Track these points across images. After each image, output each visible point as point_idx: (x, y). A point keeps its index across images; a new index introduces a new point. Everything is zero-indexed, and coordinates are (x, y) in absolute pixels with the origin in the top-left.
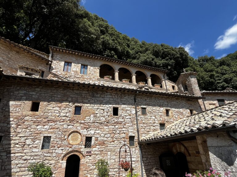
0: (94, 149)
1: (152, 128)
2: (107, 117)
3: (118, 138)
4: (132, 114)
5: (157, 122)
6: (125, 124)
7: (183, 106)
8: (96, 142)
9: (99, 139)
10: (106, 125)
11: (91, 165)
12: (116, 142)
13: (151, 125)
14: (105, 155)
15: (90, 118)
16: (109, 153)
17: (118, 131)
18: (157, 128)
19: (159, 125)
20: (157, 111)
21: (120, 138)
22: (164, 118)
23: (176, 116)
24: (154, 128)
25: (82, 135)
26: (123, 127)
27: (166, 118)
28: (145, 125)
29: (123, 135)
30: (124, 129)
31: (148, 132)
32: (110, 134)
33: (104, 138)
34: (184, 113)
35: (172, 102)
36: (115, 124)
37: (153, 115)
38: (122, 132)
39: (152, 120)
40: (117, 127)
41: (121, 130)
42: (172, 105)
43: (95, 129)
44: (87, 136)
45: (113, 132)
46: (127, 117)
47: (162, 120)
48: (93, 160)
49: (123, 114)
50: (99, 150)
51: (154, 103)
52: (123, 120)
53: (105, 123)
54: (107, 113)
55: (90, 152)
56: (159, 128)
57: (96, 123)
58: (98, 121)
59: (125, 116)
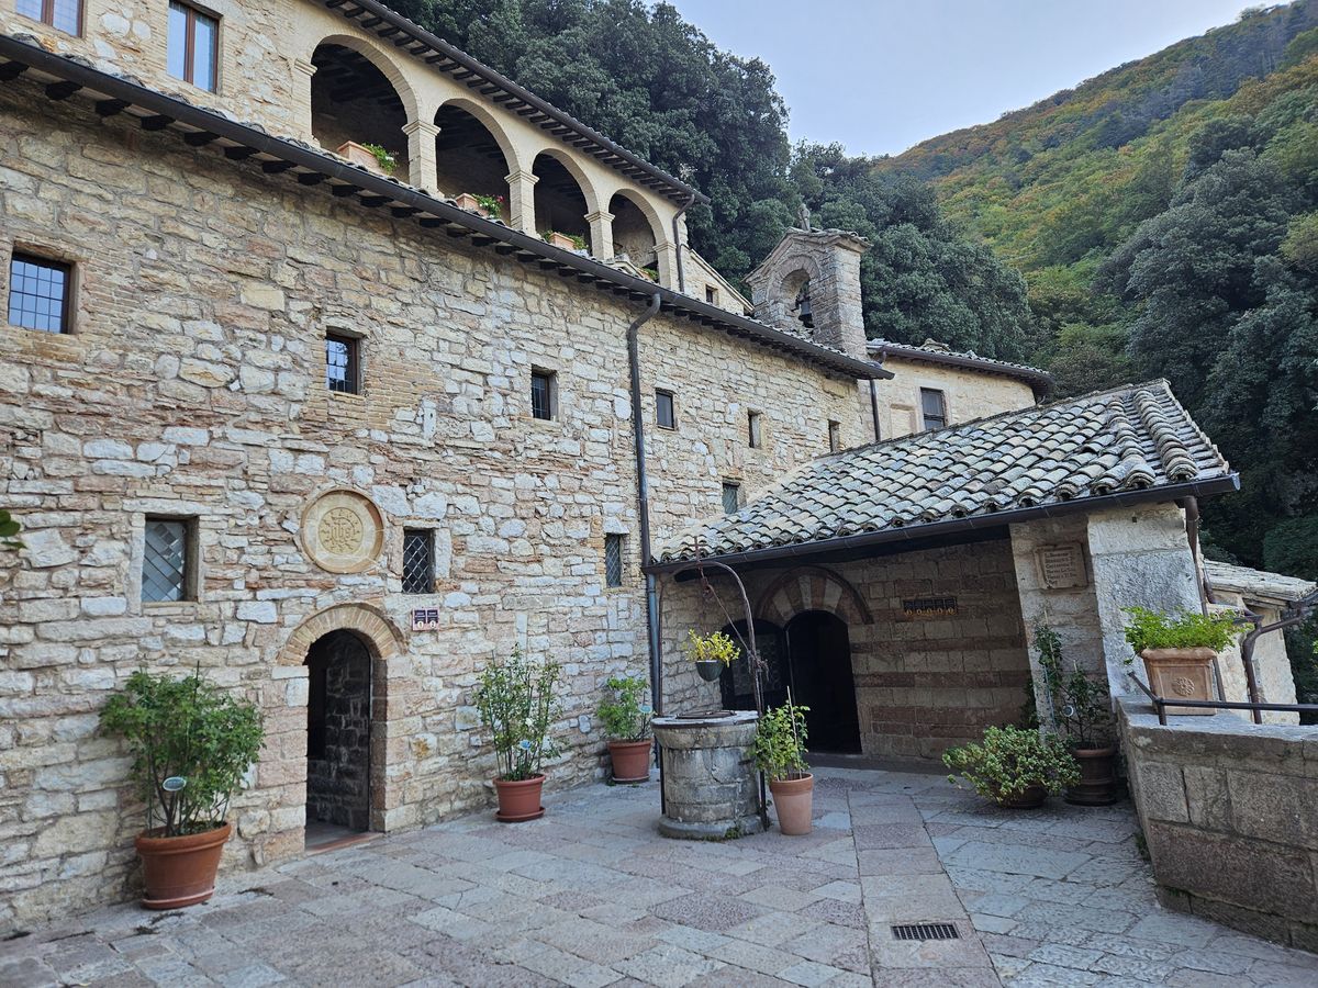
0: (454, 599)
1: (696, 498)
2: (502, 422)
3: (557, 542)
4: (616, 421)
5: (713, 471)
6: (586, 471)
7: (809, 402)
8: (461, 561)
9: (475, 543)
10: (501, 467)
11: (439, 682)
12: (548, 562)
13: (691, 483)
14: (506, 628)
15: (419, 420)
16: (522, 618)
17: (556, 505)
18: (711, 499)
19: (720, 486)
20: (715, 415)
21: (568, 542)
22: (738, 452)
23: (784, 452)
24: (702, 498)
25: (384, 516)
26: (578, 482)
27: (748, 453)
28: (669, 484)
29: (580, 530)
30: (580, 498)
31: (679, 516)
32: (523, 519)
33: (496, 540)
34: (809, 437)
35: (772, 379)
36: (541, 468)
37: (701, 435)
38: (575, 511)
39: (694, 457)
40: (551, 481)
41: (569, 500)
42: (772, 393)
43: (448, 486)
44: (409, 523)
45: (537, 512)
46: (596, 434)
47: (731, 463)
48: (447, 660)
49: (577, 414)
50: (474, 602)
51: (707, 371)
52: (575, 448)
53: (497, 455)
54: (505, 395)
55: (433, 615)
56: (720, 501)
57: (450, 452)
58: (458, 443)
59: (587, 427)
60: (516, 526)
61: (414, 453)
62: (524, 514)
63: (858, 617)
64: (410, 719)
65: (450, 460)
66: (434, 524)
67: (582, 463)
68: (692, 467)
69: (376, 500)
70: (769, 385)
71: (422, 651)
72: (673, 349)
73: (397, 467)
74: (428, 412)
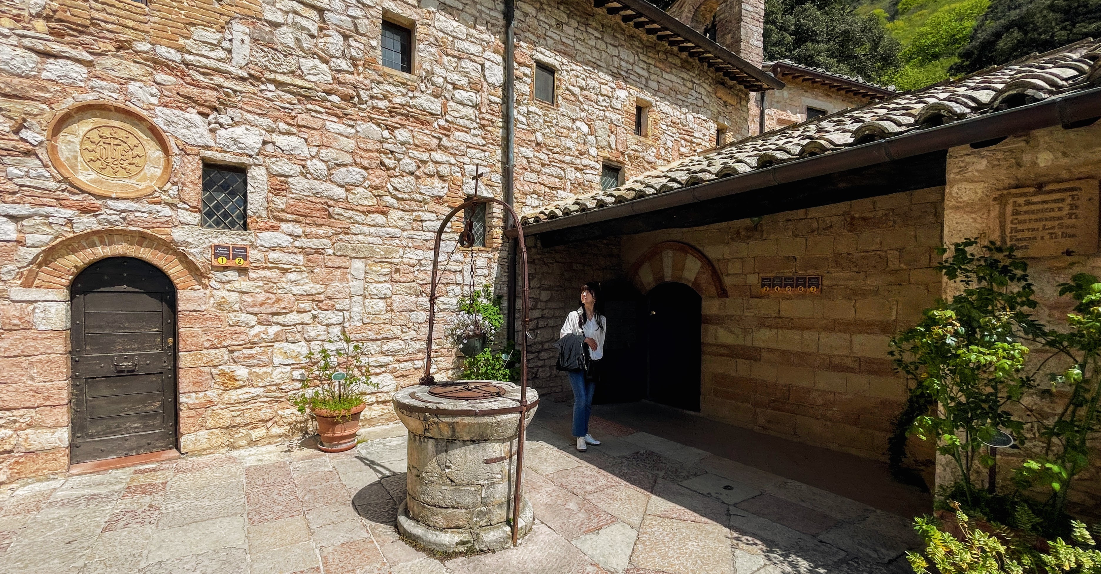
0: (267, 238)
1: (572, 174)
2: (344, 65)
3: (406, 196)
4: (485, 85)
5: (593, 151)
6: (447, 131)
7: (700, 103)
8: (280, 202)
9: (298, 183)
10: (339, 112)
11: (253, 320)
12: (394, 215)
13: (568, 159)
14: (338, 273)
15: (226, 44)
16: (358, 265)
17: (407, 160)
18: (589, 177)
19: (599, 166)
20: (601, 98)
21: (420, 197)
22: (622, 137)
23: (669, 144)
24: (578, 175)
25: (172, 143)
26: (436, 141)
27: (632, 139)
28: (543, 156)
29: (438, 188)
30: (438, 156)
31: (551, 188)
32: (365, 168)
33: (329, 185)
34: (696, 134)
35: (665, 75)
36: (391, 121)
37: (583, 114)
38: (431, 168)
39: (574, 135)
40: (402, 134)
41: (425, 156)
42: (663, 88)
43: (267, 122)
44: (208, 154)
45: (382, 164)
46: (461, 95)
47: (613, 146)
48: (261, 297)
49: (437, 69)
50: (297, 244)
51: (596, 54)
52: (436, 106)
53: (334, 98)
54: (346, 37)
55: (242, 252)
56: (598, 179)
57: (272, 87)
58: (280, 78)
59: (450, 87)
60: (355, 174)
61: (218, 79)
62: (365, 163)
63: (712, 290)
64: (212, 352)
65: (270, 95)
66: (245, 160)
67: (442, 122)
68: (570, 144)
69: (159, 123)
70: (661, 80)
71: (228, 286)
72: (560, 24)
73: (193, 91)
74: (238, 36)
